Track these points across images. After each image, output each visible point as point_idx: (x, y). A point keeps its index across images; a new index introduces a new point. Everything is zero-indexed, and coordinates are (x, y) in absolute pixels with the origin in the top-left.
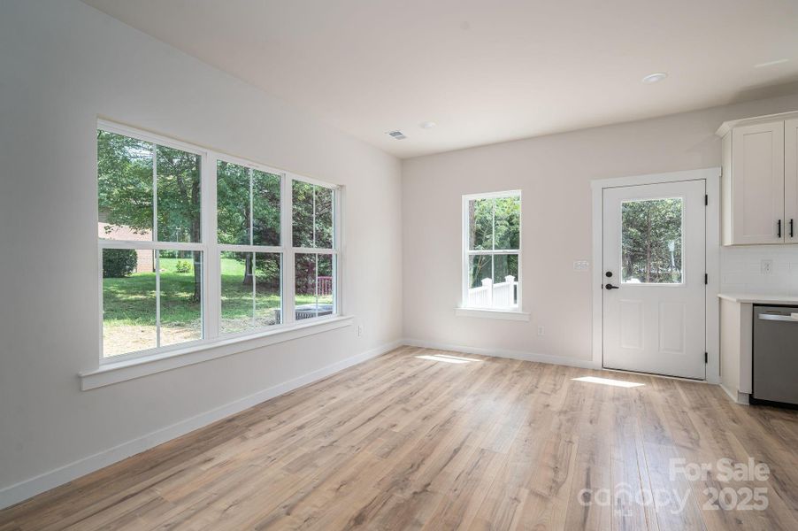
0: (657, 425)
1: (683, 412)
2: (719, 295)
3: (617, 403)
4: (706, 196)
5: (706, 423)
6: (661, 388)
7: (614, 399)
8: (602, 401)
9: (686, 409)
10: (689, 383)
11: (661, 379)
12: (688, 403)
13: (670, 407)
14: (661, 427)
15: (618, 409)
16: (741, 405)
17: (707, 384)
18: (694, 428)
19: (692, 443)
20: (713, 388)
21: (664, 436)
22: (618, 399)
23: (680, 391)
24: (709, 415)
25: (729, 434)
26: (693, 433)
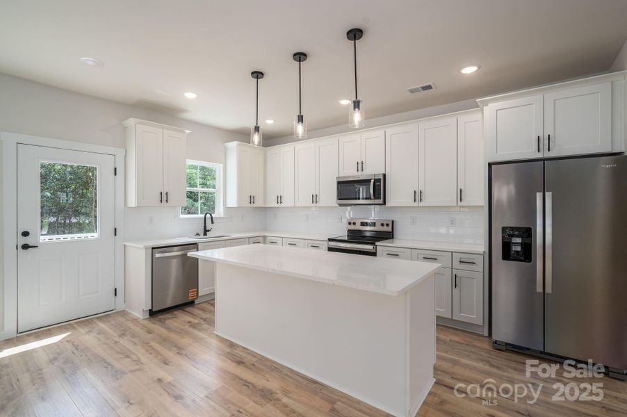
0: (105, 365)
1: (116, 342)
2: (125, 243)
3: (56, 363)
4: (115, 169)
5: (135, 344)
6: (87, 330)
7: (51, 361)
8: (41, 370)
9: (116, 339)
10: (106, 316)
11: (82, 321)
12: (115, 334)
13: (104, 343)
14: (109, 364)
15: (62, 369)
16: (146, 319)
17: (117, 312)
18: (130, 352)
19: (137, 364)
20: (123, 313)
21: (116, 371)
22: (55, 359)
23: (102, 325)
24: (133, 336)
25: (153, 344)
26: (133, 356)
